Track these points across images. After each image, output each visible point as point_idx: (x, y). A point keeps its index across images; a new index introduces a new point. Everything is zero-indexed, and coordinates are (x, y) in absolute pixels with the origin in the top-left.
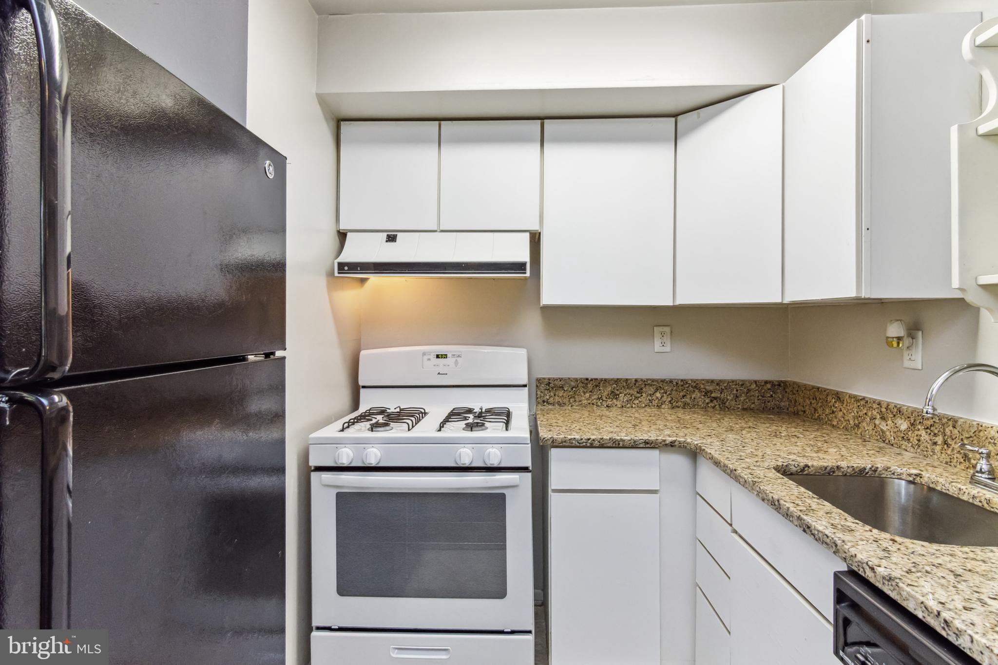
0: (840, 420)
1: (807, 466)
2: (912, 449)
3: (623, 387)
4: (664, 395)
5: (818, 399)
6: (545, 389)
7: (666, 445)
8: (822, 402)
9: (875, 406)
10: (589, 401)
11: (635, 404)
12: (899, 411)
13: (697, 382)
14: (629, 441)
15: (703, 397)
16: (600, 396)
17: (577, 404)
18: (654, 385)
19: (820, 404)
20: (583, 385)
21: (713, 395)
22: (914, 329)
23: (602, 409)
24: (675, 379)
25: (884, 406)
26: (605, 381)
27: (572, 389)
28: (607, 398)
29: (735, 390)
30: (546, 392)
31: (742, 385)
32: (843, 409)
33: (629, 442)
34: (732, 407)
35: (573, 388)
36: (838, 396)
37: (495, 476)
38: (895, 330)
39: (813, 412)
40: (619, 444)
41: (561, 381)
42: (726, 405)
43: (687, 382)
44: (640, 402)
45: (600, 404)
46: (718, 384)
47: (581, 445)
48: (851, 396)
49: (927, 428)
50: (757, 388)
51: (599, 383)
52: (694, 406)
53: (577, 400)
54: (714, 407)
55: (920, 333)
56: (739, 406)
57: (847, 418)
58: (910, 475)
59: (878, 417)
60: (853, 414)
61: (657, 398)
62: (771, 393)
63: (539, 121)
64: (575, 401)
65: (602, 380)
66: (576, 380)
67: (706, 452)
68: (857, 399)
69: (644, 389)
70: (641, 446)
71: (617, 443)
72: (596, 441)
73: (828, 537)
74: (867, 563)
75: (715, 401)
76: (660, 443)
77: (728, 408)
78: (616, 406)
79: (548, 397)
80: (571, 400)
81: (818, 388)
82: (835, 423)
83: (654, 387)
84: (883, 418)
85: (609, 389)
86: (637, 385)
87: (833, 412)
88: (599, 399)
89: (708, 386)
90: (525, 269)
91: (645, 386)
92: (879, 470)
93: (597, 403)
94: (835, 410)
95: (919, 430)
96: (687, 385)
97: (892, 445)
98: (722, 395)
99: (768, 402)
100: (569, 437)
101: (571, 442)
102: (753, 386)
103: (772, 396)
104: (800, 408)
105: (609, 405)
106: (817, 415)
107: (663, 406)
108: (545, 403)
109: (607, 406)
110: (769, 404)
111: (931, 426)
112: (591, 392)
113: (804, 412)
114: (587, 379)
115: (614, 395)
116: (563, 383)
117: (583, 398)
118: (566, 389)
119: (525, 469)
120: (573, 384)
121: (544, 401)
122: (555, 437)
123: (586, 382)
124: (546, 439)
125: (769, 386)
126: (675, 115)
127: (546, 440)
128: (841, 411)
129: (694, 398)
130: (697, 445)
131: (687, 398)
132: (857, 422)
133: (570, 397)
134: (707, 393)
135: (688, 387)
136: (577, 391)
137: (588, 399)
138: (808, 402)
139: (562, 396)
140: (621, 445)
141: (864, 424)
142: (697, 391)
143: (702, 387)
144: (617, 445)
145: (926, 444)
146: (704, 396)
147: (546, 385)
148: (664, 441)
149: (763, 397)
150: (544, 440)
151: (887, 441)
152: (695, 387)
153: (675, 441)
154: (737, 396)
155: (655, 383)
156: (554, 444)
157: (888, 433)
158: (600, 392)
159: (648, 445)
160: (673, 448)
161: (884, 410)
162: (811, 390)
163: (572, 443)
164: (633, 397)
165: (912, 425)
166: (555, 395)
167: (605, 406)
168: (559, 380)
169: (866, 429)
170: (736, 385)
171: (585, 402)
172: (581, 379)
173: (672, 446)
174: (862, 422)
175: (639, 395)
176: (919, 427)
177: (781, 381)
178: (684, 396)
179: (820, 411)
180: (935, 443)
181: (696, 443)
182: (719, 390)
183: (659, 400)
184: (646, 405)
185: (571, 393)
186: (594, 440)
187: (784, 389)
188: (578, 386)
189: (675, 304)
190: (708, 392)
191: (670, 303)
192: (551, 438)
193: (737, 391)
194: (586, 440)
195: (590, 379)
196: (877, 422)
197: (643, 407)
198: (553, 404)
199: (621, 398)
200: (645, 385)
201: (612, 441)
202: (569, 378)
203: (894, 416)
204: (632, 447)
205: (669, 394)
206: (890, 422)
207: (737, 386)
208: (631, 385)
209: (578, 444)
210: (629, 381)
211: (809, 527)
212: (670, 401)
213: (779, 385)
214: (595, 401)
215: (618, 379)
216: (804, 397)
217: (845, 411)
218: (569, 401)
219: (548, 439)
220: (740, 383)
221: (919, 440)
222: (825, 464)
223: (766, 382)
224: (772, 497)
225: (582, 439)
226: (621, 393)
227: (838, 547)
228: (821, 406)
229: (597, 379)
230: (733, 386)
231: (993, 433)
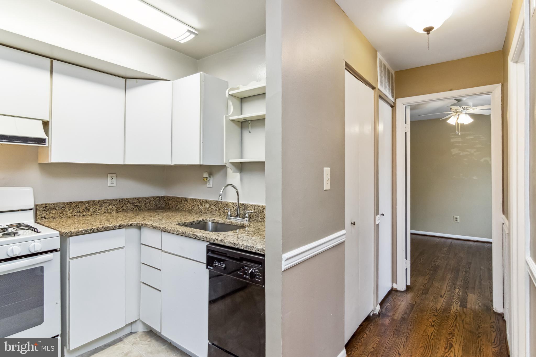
0: (186, 208)
1: (185, 223)
2: (210, 213)
3: (92, 204)
4: (114, 206)
5: (178, 201)
6: (43, 210)
7: (129, 226)
8: (180, 203)
9: (199, 201)
10: (72, 214)
11: (98, 213)
12: (206, 202)
13: (129, 199)
14: (112, 226)
15: (131, 206)
16: (79, 211)
17: (65, 216)
18: (108, 202)
19: (179, 203)
20: (68, 206)
21: (136, 205)
22: (210, 174)
23: (80, 217)
24: (119, 199)
25: (202, 201)
26: (82, 202)
27: (61, 208)
28: (83, 211)
29: (145, 201)
30: (44, 212)
31: (148, 199)
32: (188, 204)
33: (112, 227)
34: (144, 209)
35: (62, 208)
36: (186, 200)
37: (36, 258)
38: (206, 175)
39: (176, 207)
40: (107, 229)
41: (54, 205)
42: (141, 208)
43: (124, 200)
44: (101, 211)
45: (79, 215)
46: (138, 199)
47: (88, 232)
48: (190, 199)
49: (214, 206)
50: (154, 200)
51: (79, 204)
52: (128, 210)
53: (65, 214)
54: (136, 210)
55: (212, 176)
56: (147, 208)
57: (189, 207)
58: (212, 220)
59: (200, 204)
60: (191, 205)
61: (110, 208)
62: (159, 201)
63: (50, 60)
64: (63, 215)
65: (80, 202)
66: (64, 203)
67: (149, 225)
68: (193, 200)
69: (103, 205)
70: (118, 228)
71: (106, 228)
72: (96, 230)
73: (203, 236)
74: (216, 239)
75: (137, 207)
76: (126, 225)
77: (142, 210)
78: (88, 215)
79: (45, 215)
80: (61, 214)
81: (178, 197)
82: (185, 209)
83: (109, 203)
84: (201, 205)
85: (84, 206)
86: (100, 203)
87: (184, 205)
88: (78, 212)
89: (134, 200)
90: (45, 142)
91: (104, 203)
92: (204, 220)
93: (77, 214)
94: (185, 204)
95: (212, 207)
96: (124, 201)
97: (204, 213)
98: (140, 204)
99: (158, 205)
100: (81, 230)
101: (82, 232)
102: (152, 199)
103: (159, 203)
104: (170, 206)
105: (84, 215)
106: (178, 207)
107: (113, 212)
108: (43, 219)
109: (83, 215)
110: (158, 206)
111: (215, 205)
112: (73, 209)
113: (172, 207)
114: (71, 202)
115: (87, 209)
116: (55, 206)
117: (69, 213)
118: (57, 209)
119: (55, 250)
120: (62, 206)
121: (42, 218)
122: (73, 231)
123: (70, 204)
124: (68, 232)
125: (158, 198)
126: (125, 78)
127: (67, 233)
128: (187, 204)
129: (128, 207)
130: (143, 223)
131: (124, 207)
132: (192, 208)
133: (60, 213)
134: (133, 204)
135: (125, 202)
136: (65, 209)
137: (71, 213)
138: (174, 203)
139: (55, 213)
140: (108, 229)
141: (195, 208)
142: (129, 203)
143: (131, 201)
144: (106, 229)
145: (214, 211)
146: (132, 205)
147: (44, 208)
148: (128, 224)
149: (156, 203)
150: (66, 233)
151: (202, 212)
152: (128, 202)
153: (132, 224)
154: (146, 204)
155: (109, 201)
156: (72, 235)
157: (203, 210)
158: (78, 208)
159: (121, 227)
161: (201, 202)
162: (175, 198)
163: (83, 232)
164: (98, 209)
165: (210, 205)
166: (50, 213)
167: (82, 215)
168: (52, 204)
169: (196, 209)
170: (145, 199)
171: (70, 215)
172: (67, 202)
173: (131, 226)
174: (194, 207)
175: (100, 208)
176: (212, 206)
177: (163, 196)
178: (123, 206)
179: (179, 206)
180: (216, 210)
181: (142, 222)
182: (138, 202)
183: (111, 209)
184: (104, 213)
185: (61, 211)
186: (94, 229)
187: (164, 199)
188: (65, 206)
189: (125, 164)
190: (134, 203)
191: (123, 164)
192: (70, 232)
193: (146, 202)
194: (90, 229)
195: (73, 202)
196: (199, 206)
197: (103, 214)
198: (49, 218)
199: (91, 211)
200: (104, 202)
201: (104, 228)
202: (60, 203)
203: (205, 203)
204: (114, 229)
205: (116, 206)
206: (203, 206)
207: (146, 200)
208: (96, 203)
209: (86, 232)
210: (95, 202)
211: (197, 236)
212: (116, 209)
213: (162, 198)
214: (76, 213)
215: (89, 201)
216: (172, 201)
217: (188, 205)
218: (60, 215)
219: (69, 233)
220: (147, 198)
221: (212, 210)
222: (190, 221)
223: (157, 197)
224: (183, 232)
225: (88, 230)
226: (91, 208)
227: (207, 238)
228: (179, 204)
229: (77, 202)
230: (144, 200)
231: (231, 204)
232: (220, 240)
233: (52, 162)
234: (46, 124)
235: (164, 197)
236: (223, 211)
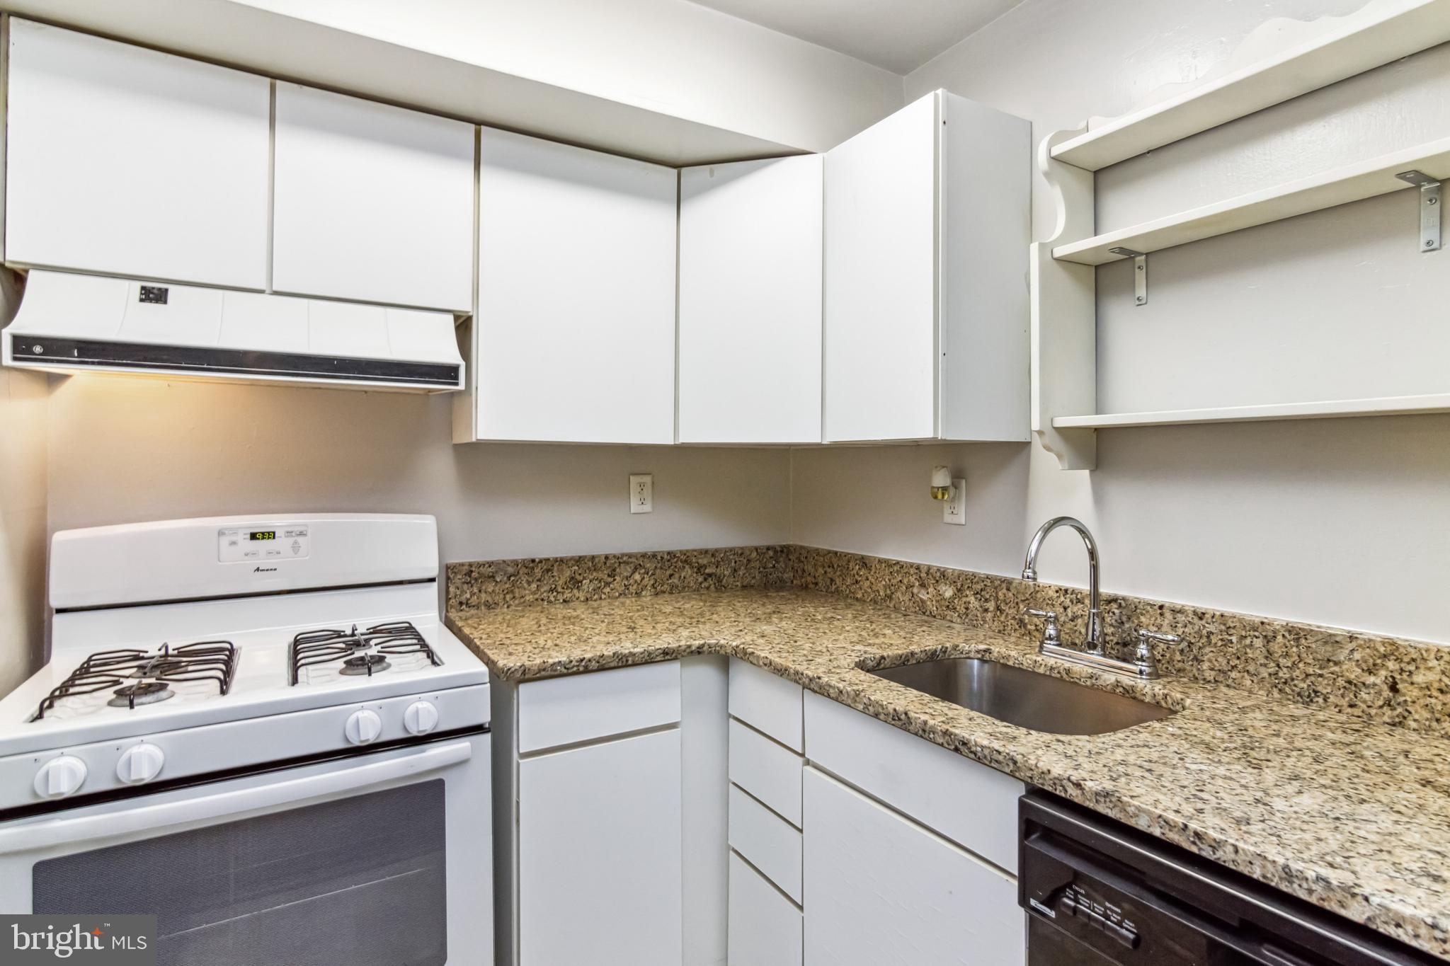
0: (866, 592)
1: (883, 657)
2: (959, 620)
3: (589, 568)
4: (646, 576)
5: (835, 566)
6: (464, 583)
7: (692, 652)
8: (841, 571)
9: (912, 571)
10: (536, 596)
11: (605, 594)
12: (943, 575)
13: (688, 554)
14: (642, 653)
15: (695, 575)
16: (553, 586)
17: (517, 602)
18: (631, 563)
19: (838, 573)
20: (526, 571)
21: (707, 571)
22: (958, 476)
23: (557, 606)
24: (659, 552)
25: (924, 570)
26: (561, 561)
27: (509, 578)
28: (563, 588)
29: (733, 561)
30: (465, 586)
31: (742, 554)
32: (870, 578)
33: (642, 656)
34: (730, 586)
35: (510, 576)
36: (864, 562)
37: (424, 751)
38: (941, 479)
39: (828, 583)
40: (627, 661)
41: (490, 566)
42: (723, 584)
43: (675, 556)
44: (612, 590)
45: (553, 599)
46: (713, 555)
47: (570, 671)
48: (880, 561)
49: (977, 593)
50: (758, 557)
51: (553, 566)
52: (684, 588)
53: (517, 595)
54: (708, 588)
55: (964, 481)
56: (738, 583)
57: (875, 588)
58: (978, 652)
59: (917, 584)
60: (884, 583)
61: (636, 581)
62: (774, 562)
63: (472, 127)
64: (514, 597)
65: (556, 560)
66: (516, 563)
67: (758, 657)
68: (888, 564)
69: (618, 570)
70: (659, 659)
71: (624, 659)
72: (594, 662)
73: (999, 753)
74: (1069, 779)
75: (710, 579)
76: (685, 651)
77: (725, 588)
78: (577, 599)
79: (468, 596)
80: (508, 597)
81: (836, 553)
82: (859, 596)
83: (632, 565)
84: (923, 585)
85: (568, 573)
86: (608, 565)
87: (857, 582)
88: (552, 590)
89: (701, 558)
90: (456, 377)
91: (620, 565)
92: (949, 650)
93: (549, 597)
94: (859, 579)
95: (967, 596)
96: (675, 560)
97: (935, 617)
98: (718, 570)
99: (770, 575)
100: (551, 661)
101: (554, 668)
102: (754, 554)
103: (774, 566)
104: (809, 579)
105: (568, 599)
106: (834, 587)
107: (644, 593)
108: (464, 607)
109: (565, 601)
110: (771, 577)
111: (982, 590)
112: (539, 580)
113: (816, 584)
114: (533, 561)
115: (575, 583)
116: (493, 570)
117: (527, 592)
118: (498, 580)
119: (477, 729)
120: (510, 570)
121: (461, 603)
122: (527, 663)
123: (531, 565)
124: (513, 669)
125: (771, 553)
126: (678, 166)
127: (513, 672)
128: (868, 580)
129: (684, 578)
130: (737, 647)
131: (674, 578)
132: (888, 592)
133: (505, 592)
134: (700, 569)
135: (676, 562)
136: (517, 581)
137: (534, 593)
138: (821, 571)
139: (493, 591)
140: (630, 662)
141: (899, 594)
142: (687, 567)
143: (694, 560)
144: (624, 662)
145: (975, 612)
146: (697, 573)
147: (465, 575)
148: (689, 647)
149: (764, 568)
150: (509, 672)
151: (928, 613)
152: (686, 561)
153: (703, 645)
154: (735, 570)
155: (633, 560)
156: (526, 676)
157: (929, 603)
158: (553, 579)
159: (668, 655)
160: (701, 655)
161: (923, 575)
162: (826, 555)
163: (556, 670)
164: (603, 584)
165: (959, 590)
166: (480, 591)
167: (561, 601)
168: (487, 566)
169: (901, 600)
170: (734, 554)
171: (530, 598)
172: (524, 560)
173: (699, 653)
174: (896, 591)
175: (610, 579)
176: (968, 592)
177: (784, 546)
178: (671, 576)
179: (838, 581)
180: (986, 610)
181: (734, 644)
182: (714, 564)
183: (638, 584)
184: (621, 594)
185: (507, 586)
186: (590, 660)
187: (787, 555)
188: (518, 572)
189: (677, 443)
190: (701, 567)
191: (670, 442)
192: (521, 667)
193: (735, 562)
194: (577, 661)
195: (537, 560)
196: (915, 590)
197: (617, 598)
198: (477, 607)
199: (585, 587)
200: (620, 563)
201: (618, 657)
202: (504, 561)
203: (937, 581)
204: (646, 663)
205: (653, 574)
206: (931, 590)
207: (736, 556)
208: (599, 566)
209: (565, 671)
210: (597, 560)
211: (964, 744)
212: (653, 585)
213: (782, 551)
214: (545, 594)
215: (580, 557)
216: (815, 565)
217: (873, 580)
218: (504, 598)
219: (516, 670)
220: (740, 552)
221: (967, 609)
222: (900, 652)
223: (768, 548)
224: (895, 710)
225: (571, 662)
226: (584, 578)
227: (1019, 765)
228: (840, 575)
229: (548, 559)
230: (731, 557)
231: (1051, 593)
232: (1097, 794)
233: (479, 438)
234: (464, 326)
235: (788, 547)
236: (1014, 618)
